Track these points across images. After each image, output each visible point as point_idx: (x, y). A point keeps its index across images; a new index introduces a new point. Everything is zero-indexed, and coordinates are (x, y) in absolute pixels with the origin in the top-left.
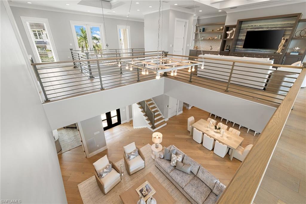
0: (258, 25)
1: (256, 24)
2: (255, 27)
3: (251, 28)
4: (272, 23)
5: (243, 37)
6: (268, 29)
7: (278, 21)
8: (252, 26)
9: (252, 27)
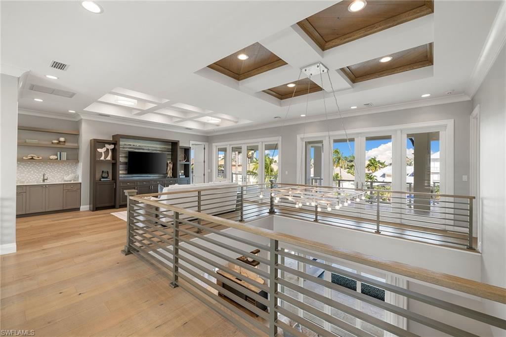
0: (138, 146)
1: (135, 144)
2: (133, 147)
3: (128, 148)
4: (152, 145)
5: (122, 159)
6: (149, 152)
7: (157, 144)
8: (129, 145)
9: (131, 147)
